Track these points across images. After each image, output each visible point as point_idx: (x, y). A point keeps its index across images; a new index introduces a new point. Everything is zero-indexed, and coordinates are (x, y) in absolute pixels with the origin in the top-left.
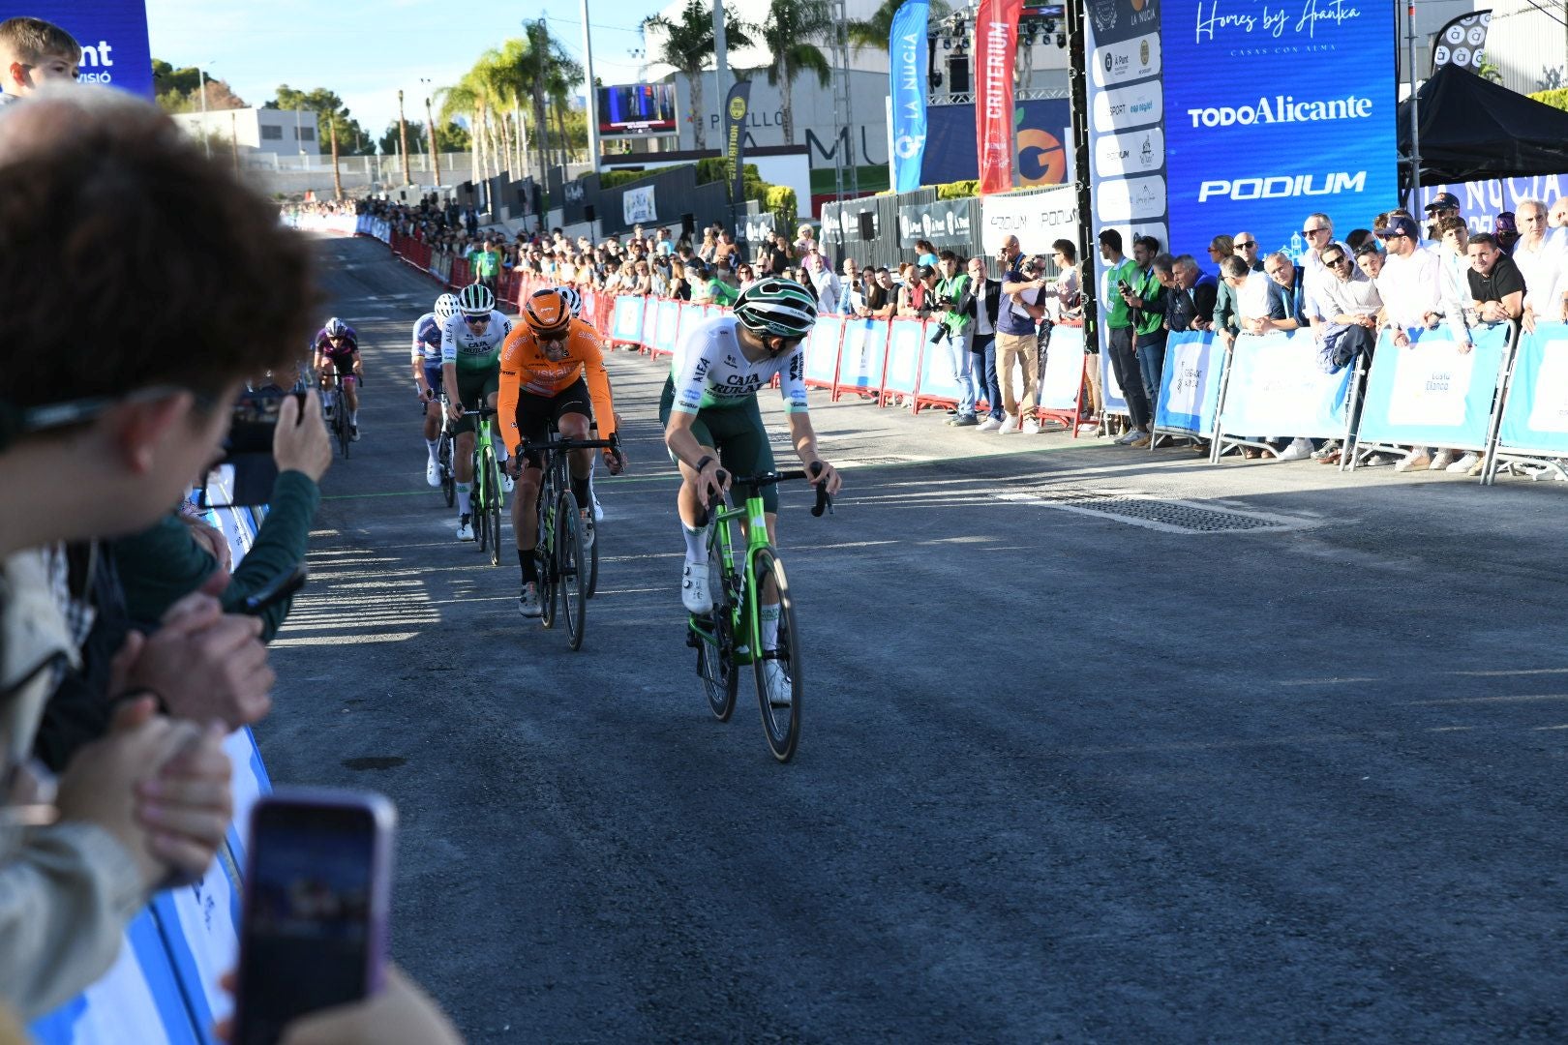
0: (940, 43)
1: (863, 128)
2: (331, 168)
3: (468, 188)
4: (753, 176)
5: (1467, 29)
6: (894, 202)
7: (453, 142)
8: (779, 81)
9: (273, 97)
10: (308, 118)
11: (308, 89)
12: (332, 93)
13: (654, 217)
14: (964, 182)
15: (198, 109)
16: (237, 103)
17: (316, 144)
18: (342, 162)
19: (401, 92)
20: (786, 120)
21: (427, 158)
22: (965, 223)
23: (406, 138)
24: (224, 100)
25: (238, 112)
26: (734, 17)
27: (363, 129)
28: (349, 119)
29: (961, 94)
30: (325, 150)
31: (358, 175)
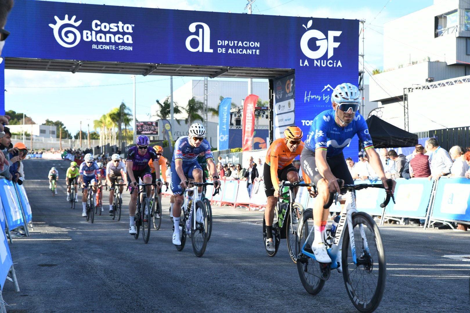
0: (233, 116)
1: (211, 138)
2: (59, 142)
3: (98, 147)
5: (377, 112)
7: (94, 136)
8: (188, 123)
9: (45, 122)
10: (54, 128)
11: (54, 121)
12: (61, 122)
14: (238, 148)
15: (22, 124)
16: (34, 123)
17: (55, 135)
18: (62, 141)
19: (81, 122)
21: (87, 141)
22: (238, 159)
23: (82, 135)
24: (30, 122)
25: (34, 125)
26: (177, 104)
27: (69, 132)
28: (66, 129)
29: (239, 126)
30: (58, 137)
31: (67, 144)
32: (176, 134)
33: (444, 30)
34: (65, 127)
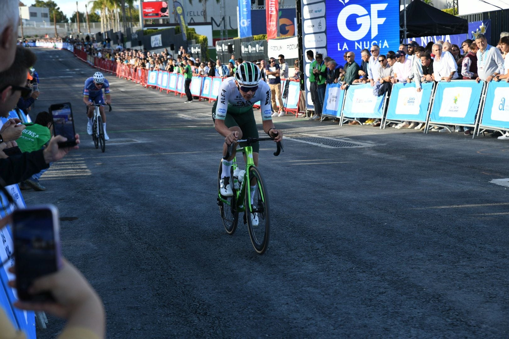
1: (230, 17)
2: (53, 27)
3: (100, 34)
4: (193, 32)
6: (240, 40)
7: (94, 19)
8: (202, 1)
9: (34, 3)
10: (46, 10)
12: (54, 2)
13: (161, 45)
14: (262, 35)
17: (48, 19)
18: (58, 25)
19: (77, 2)
20: (204, 14)
21: (86, 24)
22: (262, 48)
23: (79, 17)
25: (23, 7)
27: (64, 14)
28: (60, 11)
29: (261, 6)
30: (52, 21)
31: (63, 30)
32: (189, 15)
34: (59, 8)
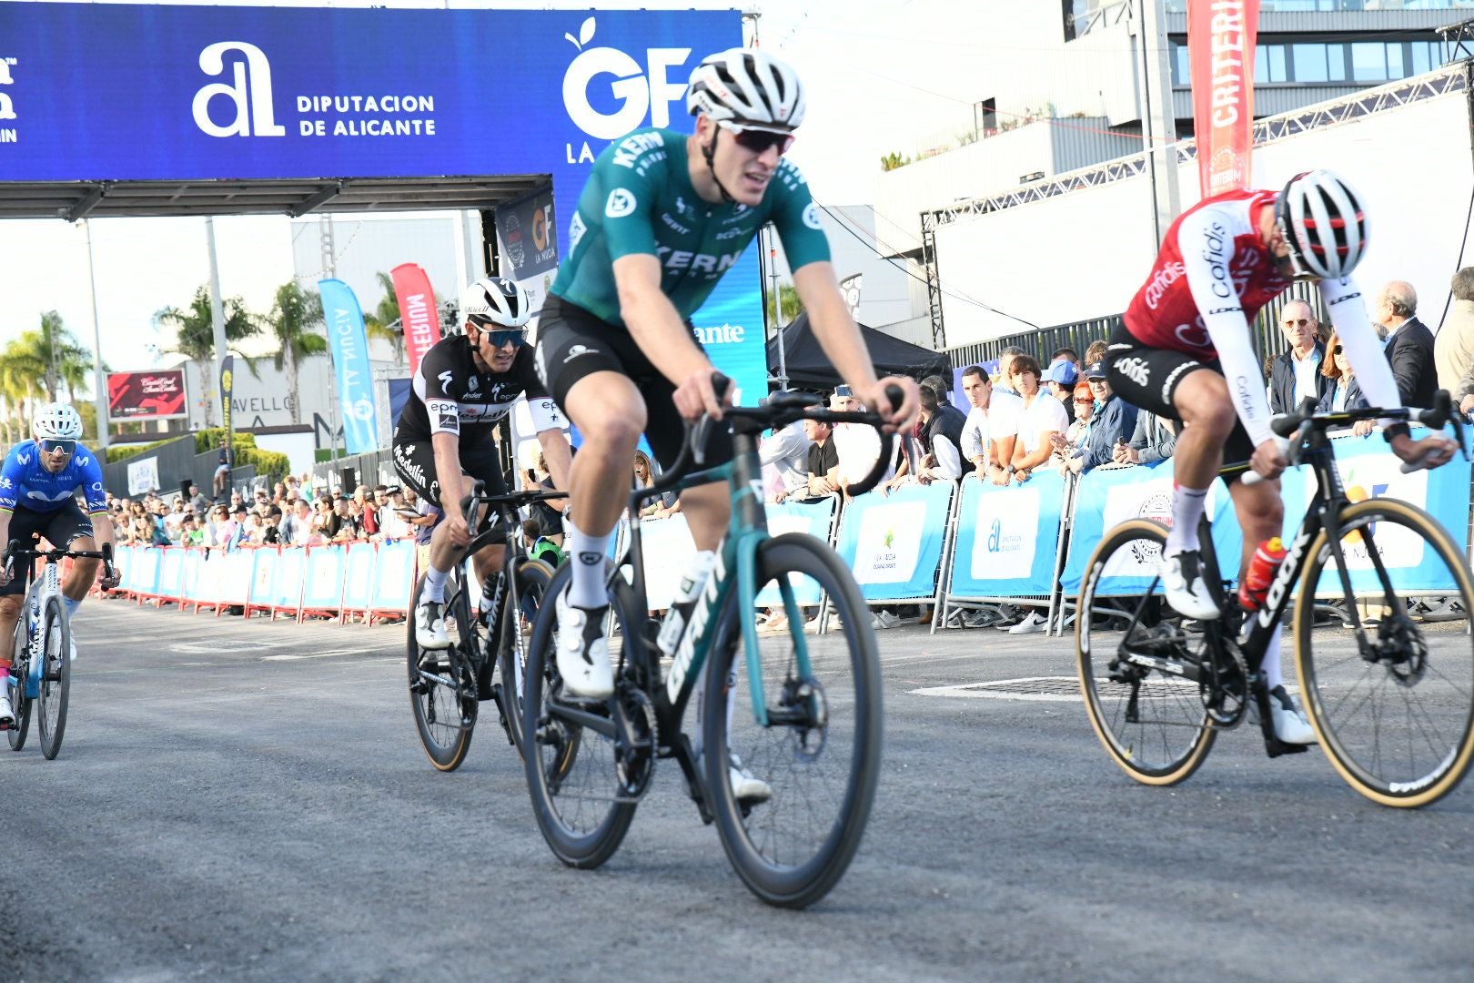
6: (375, 458)
8: (285, 367)
13: (158, 487)
20: (293, 403)
26: (241, 307)
32: (248, 407)
33: (1092, 15)
